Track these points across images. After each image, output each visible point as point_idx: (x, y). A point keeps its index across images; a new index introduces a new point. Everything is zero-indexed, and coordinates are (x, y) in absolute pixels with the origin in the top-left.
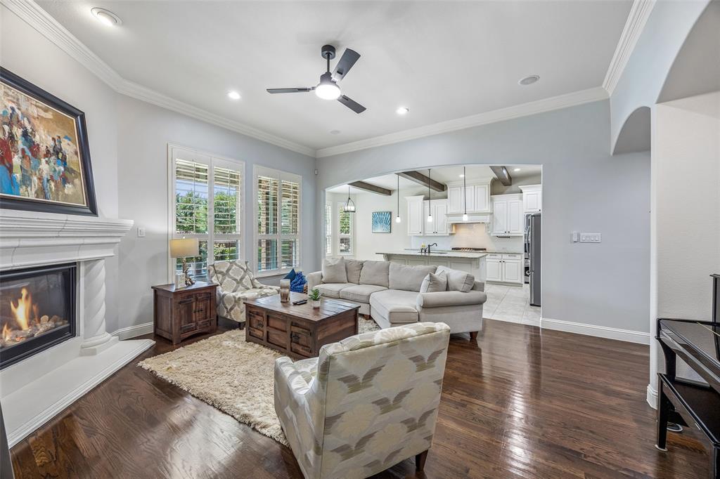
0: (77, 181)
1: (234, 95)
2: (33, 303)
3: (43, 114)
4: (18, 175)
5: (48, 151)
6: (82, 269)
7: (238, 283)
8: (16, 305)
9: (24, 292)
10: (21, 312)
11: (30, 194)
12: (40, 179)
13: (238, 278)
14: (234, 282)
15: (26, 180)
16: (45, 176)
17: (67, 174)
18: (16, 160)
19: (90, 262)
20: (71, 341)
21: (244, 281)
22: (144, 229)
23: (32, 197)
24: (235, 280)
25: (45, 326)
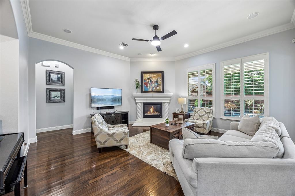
0: (160, 86)
1: (186, 46)
2: (154, 109)
3: (154, 76)
4: (148, 88)
5: (154, 82)
6: (163, 104)
7: (200, 116)
8: (151, 109)
9: (152, 107)
10: (152, 110)
11: (150, 90)
12: (152, 87)
13: (201, 115)
14: (199, 116)
15: (150, 88)
16: (153, 87)
17: (158, 85)
18: (148, 85)
19: (164, 103)
20: (161, 118)
21: (203, 117)
22: (180, 95)
23: (150, 91)
24: (199, 115)
25: (156, 113)
